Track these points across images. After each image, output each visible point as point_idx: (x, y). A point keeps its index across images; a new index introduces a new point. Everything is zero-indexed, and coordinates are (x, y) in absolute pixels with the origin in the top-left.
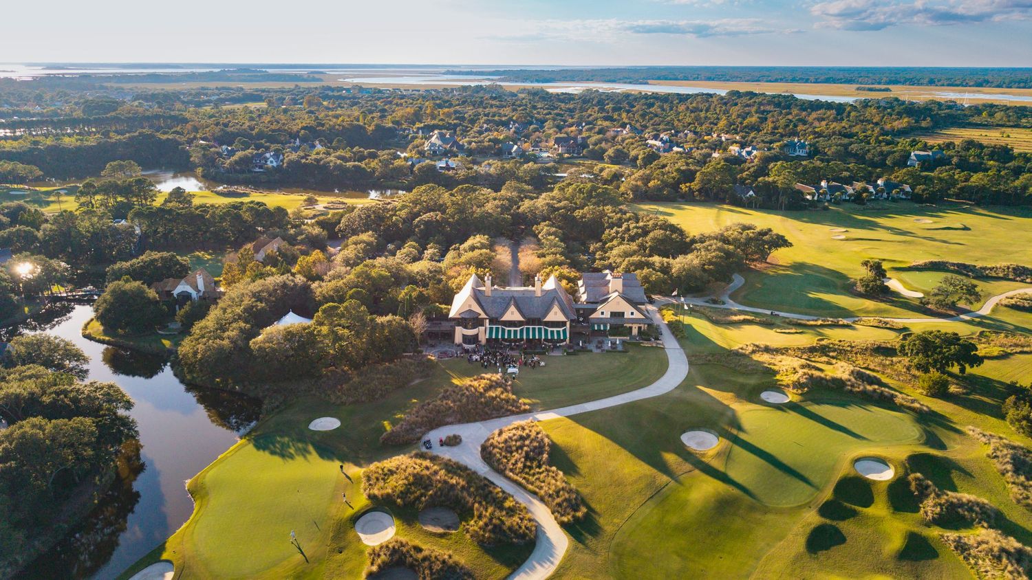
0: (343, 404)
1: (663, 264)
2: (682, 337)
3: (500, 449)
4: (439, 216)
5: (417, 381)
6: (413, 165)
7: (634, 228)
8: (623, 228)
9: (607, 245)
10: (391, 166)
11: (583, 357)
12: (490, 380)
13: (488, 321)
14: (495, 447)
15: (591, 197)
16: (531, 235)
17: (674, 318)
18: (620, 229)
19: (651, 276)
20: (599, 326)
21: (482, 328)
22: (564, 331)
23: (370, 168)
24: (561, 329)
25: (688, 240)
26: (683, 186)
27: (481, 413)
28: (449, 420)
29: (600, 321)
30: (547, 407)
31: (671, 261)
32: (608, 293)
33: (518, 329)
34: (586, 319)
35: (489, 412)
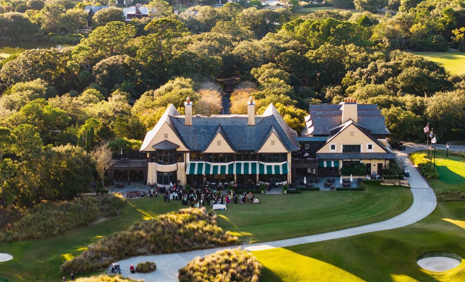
0: (15, 239)
1: (416, 104)
2: (433, 178)
3: (201, 272)
4: (127, 59)
5: (102, 220)
6: (92, 13)
7: (382, 67)
8: (369, 68)
9: (348, 89)
10: (63, 15)
11: (308, 195)
12: (190, 213)
13: (188, 155)
14: (194, 270)
15: (329, 34)
16: (248, 80)
17: (425, 161)
18: (365, 70)
19: (399, 114)
20: (329, 163)
21: (181, 165)
22: (285, 166)
23: (34, 19)
24: (280, 164)
25: (450, 79)
26: (456, 32)
27: (179, 243)
28: (142, 250)
29: (329, 157)
30: (261, 239)
31: (425, 99)
32: (341, 123)
33: (227, 164)
34: (313, 153)
35: (190, 244)
